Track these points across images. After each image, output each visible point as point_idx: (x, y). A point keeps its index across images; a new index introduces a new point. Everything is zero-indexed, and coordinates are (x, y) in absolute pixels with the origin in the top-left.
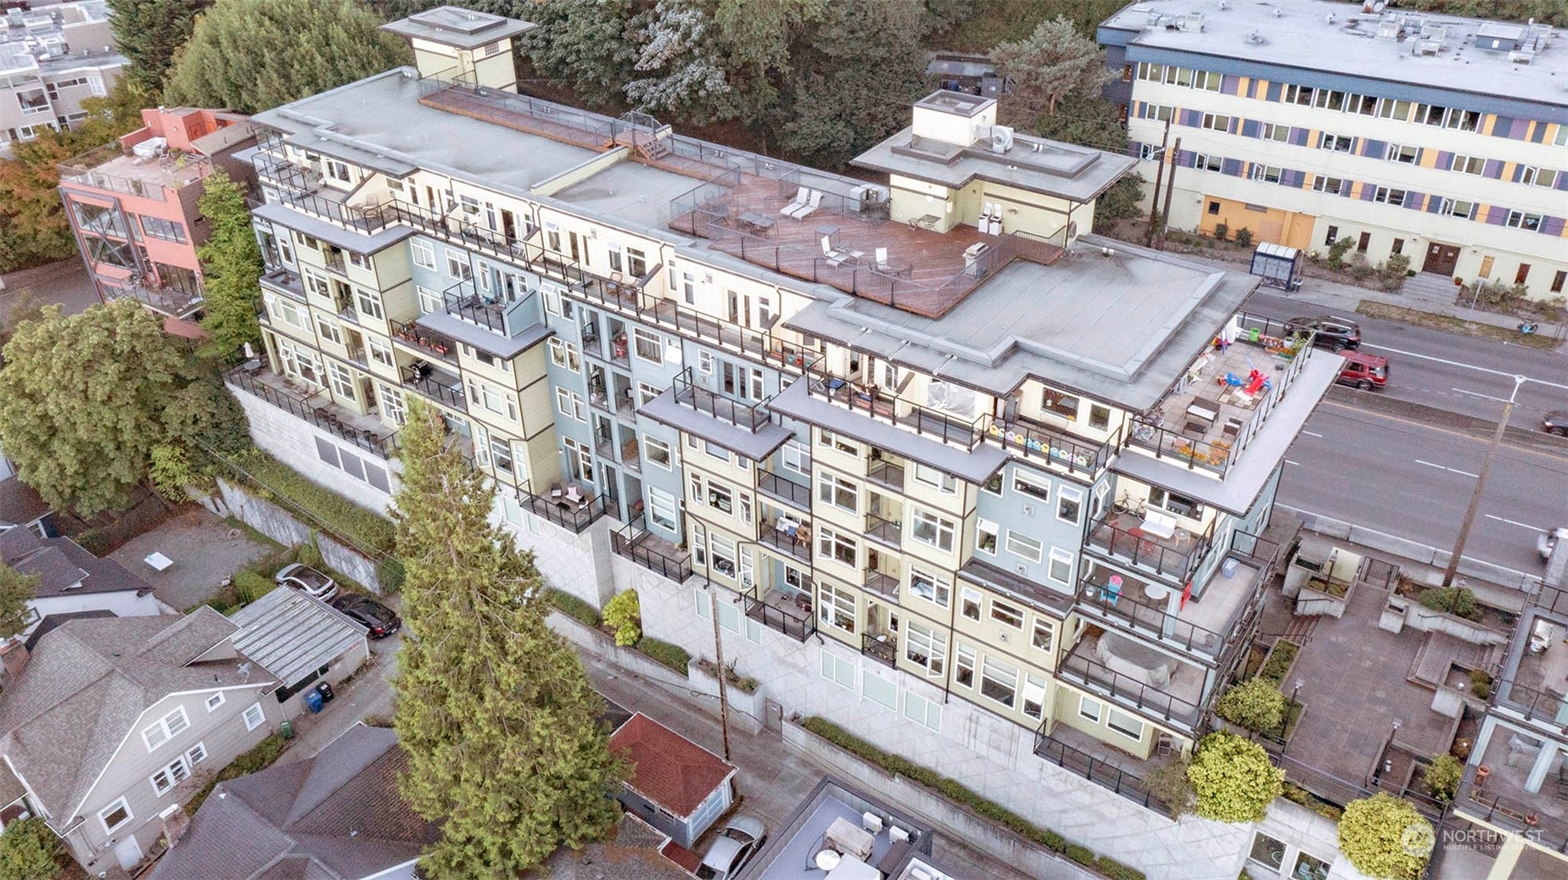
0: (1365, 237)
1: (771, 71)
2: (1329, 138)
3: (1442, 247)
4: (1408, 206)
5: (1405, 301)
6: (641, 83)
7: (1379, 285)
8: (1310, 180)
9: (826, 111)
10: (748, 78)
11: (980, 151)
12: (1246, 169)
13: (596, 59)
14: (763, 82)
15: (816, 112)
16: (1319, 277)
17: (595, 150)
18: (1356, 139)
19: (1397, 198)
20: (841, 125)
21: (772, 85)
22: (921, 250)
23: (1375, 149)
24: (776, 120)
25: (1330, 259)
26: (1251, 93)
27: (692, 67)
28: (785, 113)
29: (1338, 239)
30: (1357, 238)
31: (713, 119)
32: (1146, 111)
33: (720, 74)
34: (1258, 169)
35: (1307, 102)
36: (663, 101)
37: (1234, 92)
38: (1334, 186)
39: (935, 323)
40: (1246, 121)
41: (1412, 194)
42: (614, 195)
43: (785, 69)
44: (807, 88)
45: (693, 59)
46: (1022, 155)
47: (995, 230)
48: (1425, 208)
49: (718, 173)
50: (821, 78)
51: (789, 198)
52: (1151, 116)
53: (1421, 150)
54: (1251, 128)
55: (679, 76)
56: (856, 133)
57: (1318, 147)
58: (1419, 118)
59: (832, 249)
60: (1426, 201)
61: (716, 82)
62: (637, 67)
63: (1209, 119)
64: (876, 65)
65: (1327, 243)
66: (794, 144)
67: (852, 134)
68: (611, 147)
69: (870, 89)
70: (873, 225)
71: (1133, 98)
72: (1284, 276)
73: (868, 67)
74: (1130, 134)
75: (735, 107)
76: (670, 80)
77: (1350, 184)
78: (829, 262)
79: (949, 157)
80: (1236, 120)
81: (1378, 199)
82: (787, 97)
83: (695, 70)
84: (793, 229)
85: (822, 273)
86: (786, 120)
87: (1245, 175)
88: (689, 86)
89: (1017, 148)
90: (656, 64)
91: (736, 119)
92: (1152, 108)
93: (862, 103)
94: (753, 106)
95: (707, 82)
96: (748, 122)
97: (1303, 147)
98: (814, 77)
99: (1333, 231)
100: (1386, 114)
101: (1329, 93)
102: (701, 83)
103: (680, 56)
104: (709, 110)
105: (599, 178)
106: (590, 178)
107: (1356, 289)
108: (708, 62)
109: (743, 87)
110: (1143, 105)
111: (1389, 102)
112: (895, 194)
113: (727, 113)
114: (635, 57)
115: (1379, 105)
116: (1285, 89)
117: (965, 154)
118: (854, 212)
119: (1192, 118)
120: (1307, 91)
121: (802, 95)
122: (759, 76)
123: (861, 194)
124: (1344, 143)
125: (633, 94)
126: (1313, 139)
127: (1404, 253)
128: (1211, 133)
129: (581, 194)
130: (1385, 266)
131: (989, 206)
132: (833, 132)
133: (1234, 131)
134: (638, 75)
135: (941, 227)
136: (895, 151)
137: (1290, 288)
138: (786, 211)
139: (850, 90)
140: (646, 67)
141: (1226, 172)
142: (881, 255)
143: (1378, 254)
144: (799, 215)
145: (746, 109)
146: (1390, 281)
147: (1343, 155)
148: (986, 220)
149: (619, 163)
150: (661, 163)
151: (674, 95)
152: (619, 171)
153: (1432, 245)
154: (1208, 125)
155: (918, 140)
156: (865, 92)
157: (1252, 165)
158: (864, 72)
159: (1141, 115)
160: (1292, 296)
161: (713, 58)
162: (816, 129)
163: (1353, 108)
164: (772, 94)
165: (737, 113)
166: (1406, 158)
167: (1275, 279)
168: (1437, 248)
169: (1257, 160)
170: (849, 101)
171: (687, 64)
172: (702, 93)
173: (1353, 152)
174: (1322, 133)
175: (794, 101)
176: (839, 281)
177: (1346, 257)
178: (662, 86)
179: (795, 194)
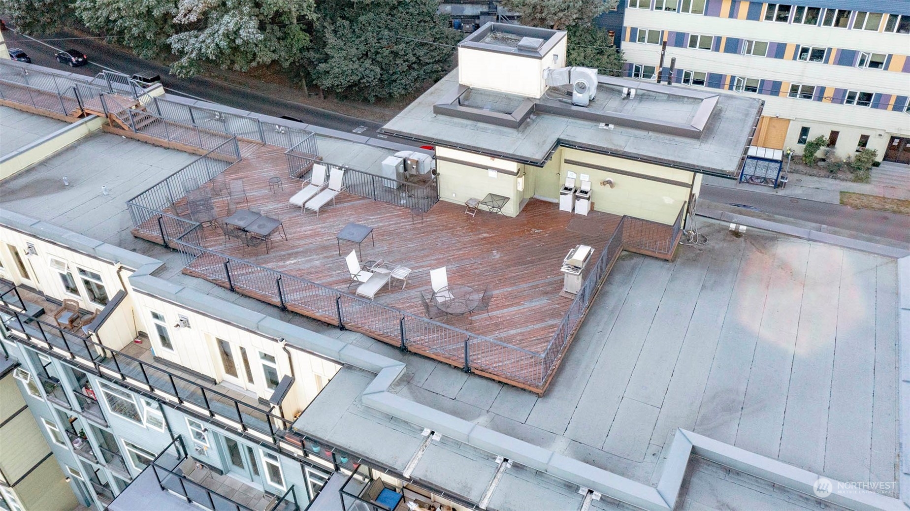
0: (834, 135)
1: (301, 18)
2: (805, 50)
3: (901, 139)
4: (875, 106)
5: (876, 190)
6: (182, 35)
7: (850, 176)
8: (786, 88)
9: (354, 51)
10: (282, 26)
11: (557, 105)
12: (728, 81)
13: (138, 16)
14: (295, 27)
15: (344, 53)
16: (797, 172)
17: (63, 122)
18: (830, 50)
19: (866, 99)
20: (367, 63)
21: (305, 30)
22: (489, 251)
23: (846, 58)
24: (311, 62)
25: (805, 156)
26: (732, 14)
27: (226, 18)
28: (317, 56)
29: (811, 137)
30: (827, 137)
31: (254, 64)
32: (637, 35)
33: (254, 23)
34: (739, 80)
35: (785, 19)
36: (203, 50)
37: (717, 14)
38: (807, 93)
39: (541, 404)
40: (728, 39)
41: (879, 96)
42: (71, 186)
43: (312, 16)
44: (335, 32)
45: (227, 12)
46: (611, 107)
47: (582, 208)
48: (890, 107)
49: (214, 143)
50: (346, 23)
51: (301, 176)
52: (642, 39)
53: (890, 56)
54: (733, 46)
55: (216, 27)
56: (382, 69)
57: (794, 58)
58: (889, 28)
59: (364, 268)
60: (892, 101)
61: (250, 31)
62: (175, 21)
63: (694, 39)
64: (394, 8)
65: (800, 142)
66: (327, 83)
67: (378, 70)
68: (82, 116)
69: (390, 30)
70: (417, 211)
71: (625, 25)
72: (772, 174)
73: (387, 10)
74: (625, 57)
75: (274, 51)
76: (208, 31)
77: (822, 90)
78: (361, 290)
79: (518, 116)
80: (719, 39)
81: (848, 102)
82: (318, 41)
83: (229, 22)
84: (307, 229)
85: (351, 311)
86: (319, 61)
87: (727, 87)
88: (226, 35)
89: (602, 96)
90: (193, 18)
91: (274, 61)
92: (642, 32)
93: (384, 43)
94: (289, 51)
95: (241, 32)
96: (286, 65)
97: (782, 60)
98: (340, 21)
99: (805, 131)
100: (858, 26)
101: (806, 9)
102: (236, 32)
103: (215, 8)
104: (250, 56)
105: (56, 162)
106: (44, 163)
107: (831, 181)
108: (241, 13)
109: (279, 34)
110: (634, 30)
111: (862, 14)
112: (442, 167)
113: (266, 57)
114: (174, 11)
115: (853, 18)
116: (765, 8)
117: (537, 110)
118: (389, 190)
119: (679, 39)
120: (785, 8)
121: (331, 39)
122: (291, 23)
123: (397, 167)
124: (818, 55)
125: (176, 46)
126: (789, 52)
127: (869, 146)
128: (697, 52)
129: (26, 187)
130: (853, 159)
131: (572, 177)
132: (360, 69)
133: (717, 49)
134: (180, 28)
135: (511, 210)
136: (439, 111)
137: (778, 185)
138: (298, 199)
139: (373, 32)
140: (184, 21)
141: (710, 85)
142: (439, 278)
143: (846, 149)
144: (315, 205)
145: (283, 54)
146: (861, 172)
147: (817, 65)
148: (570, 196)
149: (90, 137)
150: (141, 135)
151: (213, 45)
152: (88, 149)
153: (893, 138)
154: (693, 44)
155: (467, 91)
156: (386, 32)
157: (733, 78)
158: (383, 15)
159: (633, 39)
160: (781, 192)
161: (246, 9)
162: (346, 68)
163: (827, 22)
164: (304, 39)
165: (275, 57)
166: (875, 64)
167: (765, 179)
168: (897, 141)
169: (738, 73)
170: (373, 41)
171: (222, 16)
172: (239, 41)
173: (827, 62)
174: (798, 46)
175: (325, 44)
176: (377, 325)
177: (819, 154)
178: (202, 37)
179: (309, 170)
